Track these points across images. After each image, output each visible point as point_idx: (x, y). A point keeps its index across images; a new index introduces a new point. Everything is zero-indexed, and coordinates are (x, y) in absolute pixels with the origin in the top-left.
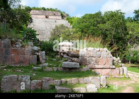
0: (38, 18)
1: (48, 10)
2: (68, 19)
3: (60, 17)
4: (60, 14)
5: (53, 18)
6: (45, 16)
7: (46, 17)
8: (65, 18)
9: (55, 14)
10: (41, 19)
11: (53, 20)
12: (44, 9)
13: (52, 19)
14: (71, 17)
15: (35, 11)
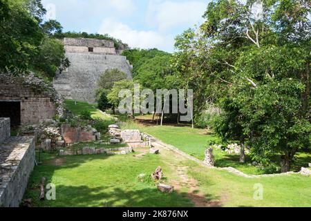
0: (75, 52)
1: (92, 36)
2: (125, 54)
3: (113, 50)
4: (112, 44)
5: (101, 51)
6: (87, 48)
7: (89, 50)
8: (122, 51)
9: (103, 45)
10: (80, 54)
11: (101, 56)
12: (85, 35)
13: (99, 54)
14: (132, 48)
15: (69, 39)
